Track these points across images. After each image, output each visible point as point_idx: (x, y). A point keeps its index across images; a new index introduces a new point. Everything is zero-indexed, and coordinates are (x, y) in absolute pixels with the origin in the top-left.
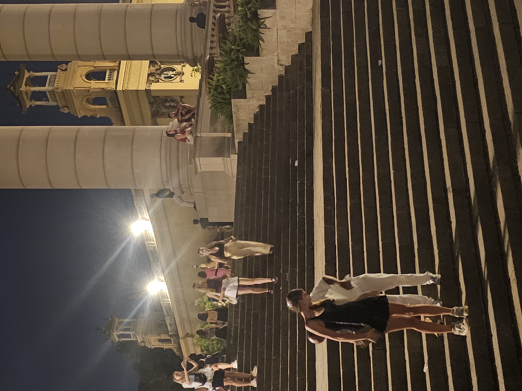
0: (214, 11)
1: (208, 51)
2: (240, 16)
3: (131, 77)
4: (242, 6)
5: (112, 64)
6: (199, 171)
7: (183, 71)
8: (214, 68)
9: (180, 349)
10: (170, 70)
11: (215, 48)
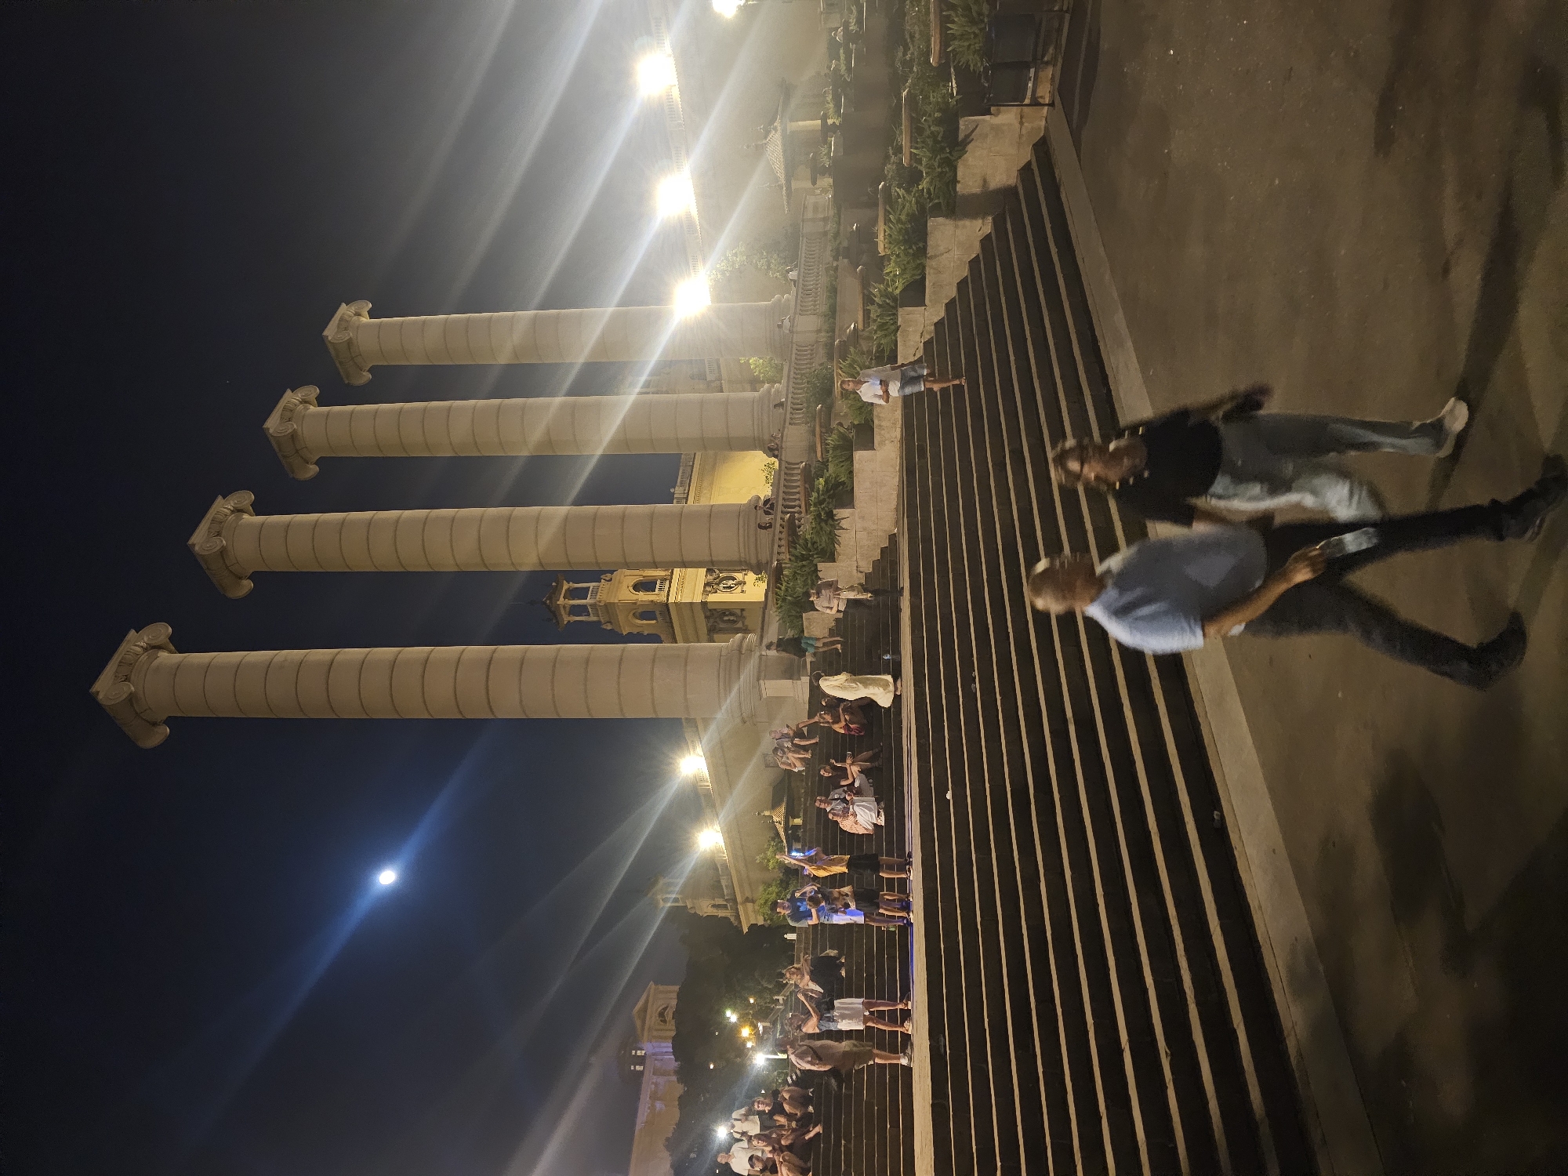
0: (782, 512)
1: (775, 557)
2: (813, 517)
3: (686, 587)
4: (815, 505)
5: (663, 573)
6: (765, 696)
7: (745, 580)
8: (782, 576)
9: (738, 917)
10: (730, 580)
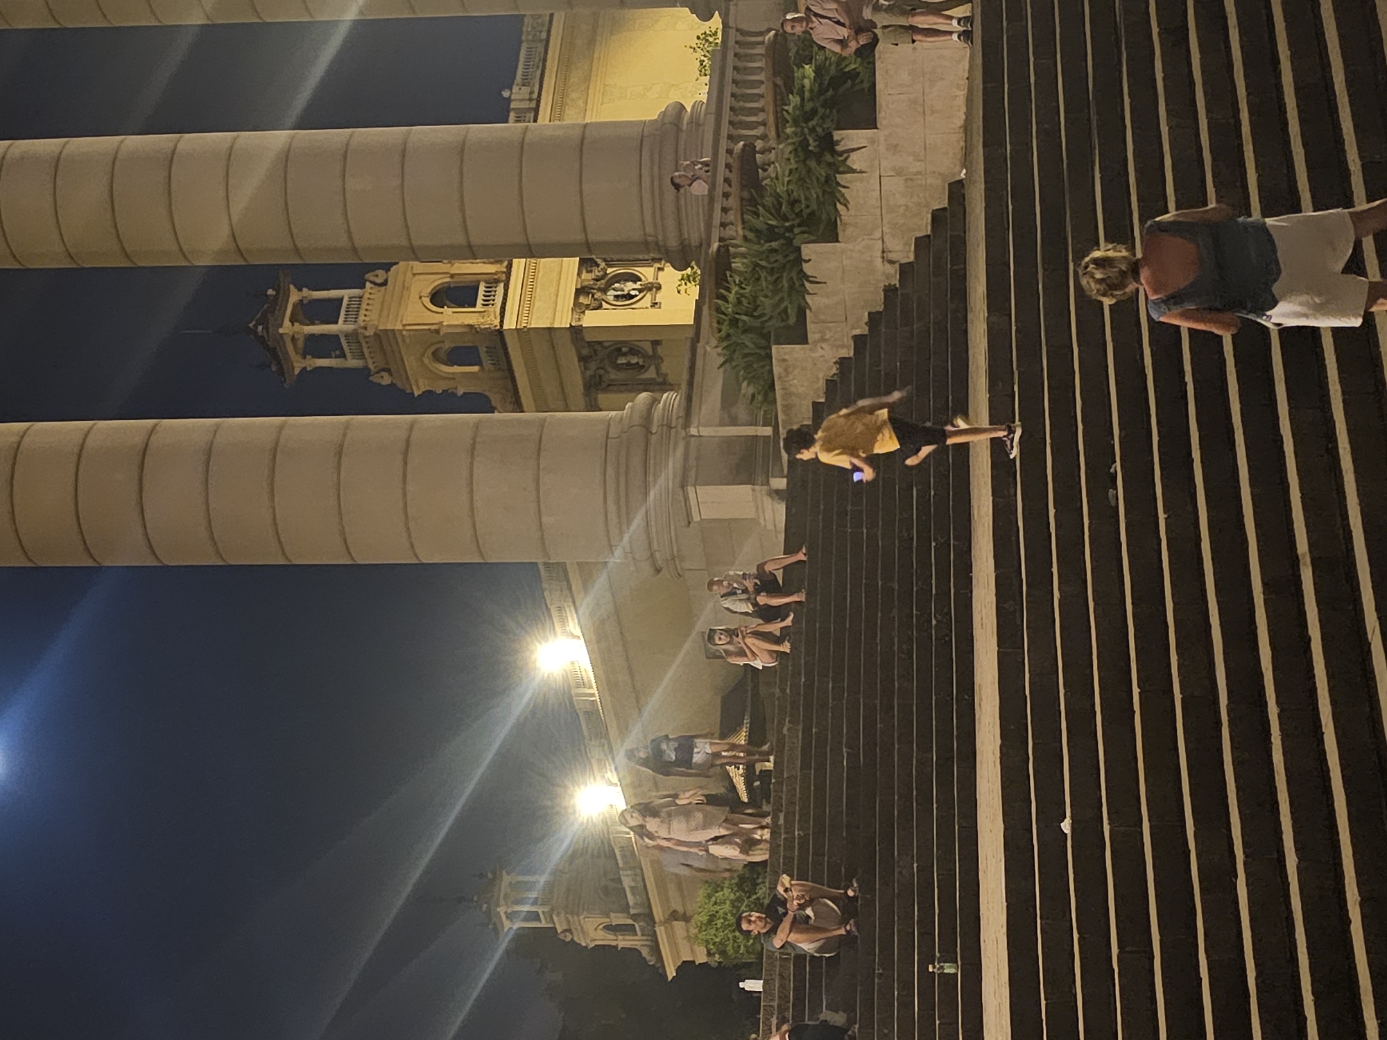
0: (730, 137)
1: (715, 235)
2: (790, 148)
3: (537, 297)
4: (796, 123)
5: (491, 269)
6: (696, 518)
7: (659, 281)
8: (728, 273)
9: (656, 948)
10: (627, 280)
11: (733, 225)
